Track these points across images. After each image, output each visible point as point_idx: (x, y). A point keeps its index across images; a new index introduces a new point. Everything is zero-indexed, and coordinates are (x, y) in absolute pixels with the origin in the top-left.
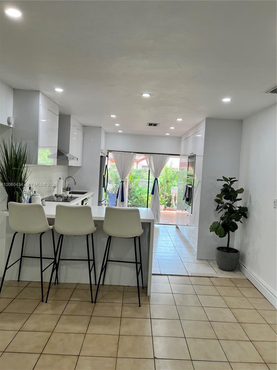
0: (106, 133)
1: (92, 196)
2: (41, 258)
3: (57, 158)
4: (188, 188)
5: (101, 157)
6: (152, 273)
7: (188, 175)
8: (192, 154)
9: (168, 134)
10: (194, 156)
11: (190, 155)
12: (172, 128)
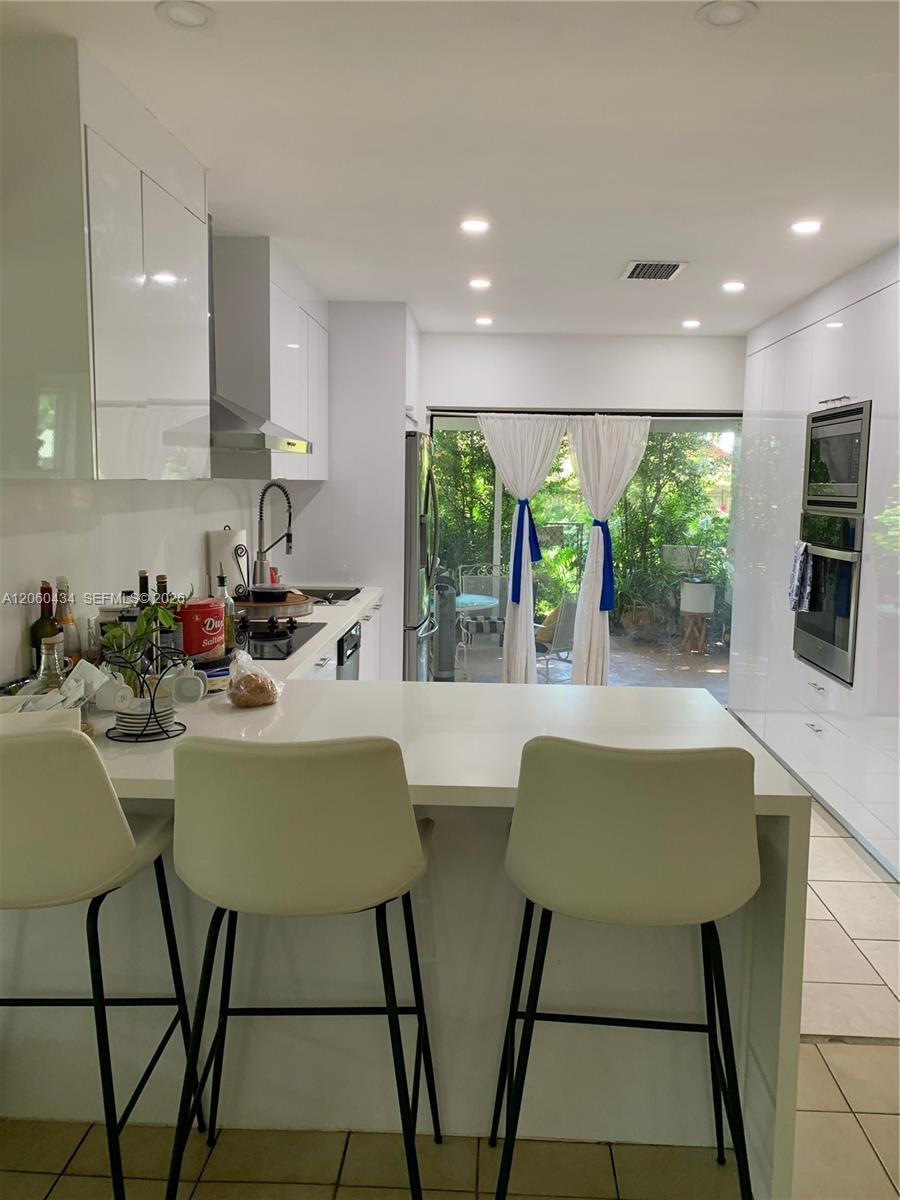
0: (422, 335)
1: (377, 607)
2: (100, 1002)
3: (212, 444)
4: (810, 557)
5: (410, 435)
6: (802, 1033)
7: (810, 503)
8: (838, 404)
9: (691, 324)
10: (859, 411)
11: (824, 407)
12: (733, 287)
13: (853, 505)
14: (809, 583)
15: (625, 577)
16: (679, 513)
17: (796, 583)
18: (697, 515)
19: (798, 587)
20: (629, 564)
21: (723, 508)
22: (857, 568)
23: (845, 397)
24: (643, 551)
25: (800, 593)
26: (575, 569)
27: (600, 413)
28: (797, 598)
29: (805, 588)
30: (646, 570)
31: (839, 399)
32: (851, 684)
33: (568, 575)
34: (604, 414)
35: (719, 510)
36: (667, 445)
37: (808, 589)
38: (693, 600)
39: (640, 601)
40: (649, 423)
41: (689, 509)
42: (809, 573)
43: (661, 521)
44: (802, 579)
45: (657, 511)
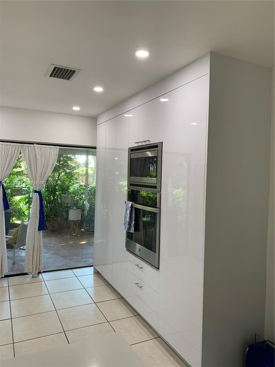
4: (134, 209)
7: (131, 185)
8: (144, 144)
9: (76, 108)
10: (156, 146)
11: (136, 145)
12: (98, 89)
13: (155, 187)
14: (133, 220)
15: (47, 207)
16: (67, 183)
17: (128, 220)
18: (73, 184)
19: (129, 221)
20: (49, 202)
21: (82, 181)
22: (159, 216)
23: (148, 141)
24: (54, 197)
25: (130, 224)
26: (27, 204)
27: (36, 144)
28: (128, 226)
29: (132, 222)
30: (55, 205)
31: (145, 141)
32: (159, 269)
33: (25, 207)
34: (38, 144)
35: (81, 182)
36: (62, 159)
37: (133, 222)
38: (73, 215)
39: (54, 217)
40: (58, 149)
41: (70, 182)
42: (134, 215)
43: (60, 186)
44: (131, 218)
45: (59, 182)
